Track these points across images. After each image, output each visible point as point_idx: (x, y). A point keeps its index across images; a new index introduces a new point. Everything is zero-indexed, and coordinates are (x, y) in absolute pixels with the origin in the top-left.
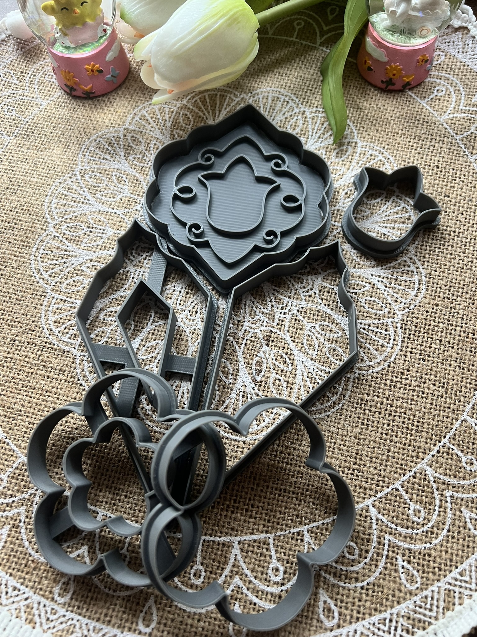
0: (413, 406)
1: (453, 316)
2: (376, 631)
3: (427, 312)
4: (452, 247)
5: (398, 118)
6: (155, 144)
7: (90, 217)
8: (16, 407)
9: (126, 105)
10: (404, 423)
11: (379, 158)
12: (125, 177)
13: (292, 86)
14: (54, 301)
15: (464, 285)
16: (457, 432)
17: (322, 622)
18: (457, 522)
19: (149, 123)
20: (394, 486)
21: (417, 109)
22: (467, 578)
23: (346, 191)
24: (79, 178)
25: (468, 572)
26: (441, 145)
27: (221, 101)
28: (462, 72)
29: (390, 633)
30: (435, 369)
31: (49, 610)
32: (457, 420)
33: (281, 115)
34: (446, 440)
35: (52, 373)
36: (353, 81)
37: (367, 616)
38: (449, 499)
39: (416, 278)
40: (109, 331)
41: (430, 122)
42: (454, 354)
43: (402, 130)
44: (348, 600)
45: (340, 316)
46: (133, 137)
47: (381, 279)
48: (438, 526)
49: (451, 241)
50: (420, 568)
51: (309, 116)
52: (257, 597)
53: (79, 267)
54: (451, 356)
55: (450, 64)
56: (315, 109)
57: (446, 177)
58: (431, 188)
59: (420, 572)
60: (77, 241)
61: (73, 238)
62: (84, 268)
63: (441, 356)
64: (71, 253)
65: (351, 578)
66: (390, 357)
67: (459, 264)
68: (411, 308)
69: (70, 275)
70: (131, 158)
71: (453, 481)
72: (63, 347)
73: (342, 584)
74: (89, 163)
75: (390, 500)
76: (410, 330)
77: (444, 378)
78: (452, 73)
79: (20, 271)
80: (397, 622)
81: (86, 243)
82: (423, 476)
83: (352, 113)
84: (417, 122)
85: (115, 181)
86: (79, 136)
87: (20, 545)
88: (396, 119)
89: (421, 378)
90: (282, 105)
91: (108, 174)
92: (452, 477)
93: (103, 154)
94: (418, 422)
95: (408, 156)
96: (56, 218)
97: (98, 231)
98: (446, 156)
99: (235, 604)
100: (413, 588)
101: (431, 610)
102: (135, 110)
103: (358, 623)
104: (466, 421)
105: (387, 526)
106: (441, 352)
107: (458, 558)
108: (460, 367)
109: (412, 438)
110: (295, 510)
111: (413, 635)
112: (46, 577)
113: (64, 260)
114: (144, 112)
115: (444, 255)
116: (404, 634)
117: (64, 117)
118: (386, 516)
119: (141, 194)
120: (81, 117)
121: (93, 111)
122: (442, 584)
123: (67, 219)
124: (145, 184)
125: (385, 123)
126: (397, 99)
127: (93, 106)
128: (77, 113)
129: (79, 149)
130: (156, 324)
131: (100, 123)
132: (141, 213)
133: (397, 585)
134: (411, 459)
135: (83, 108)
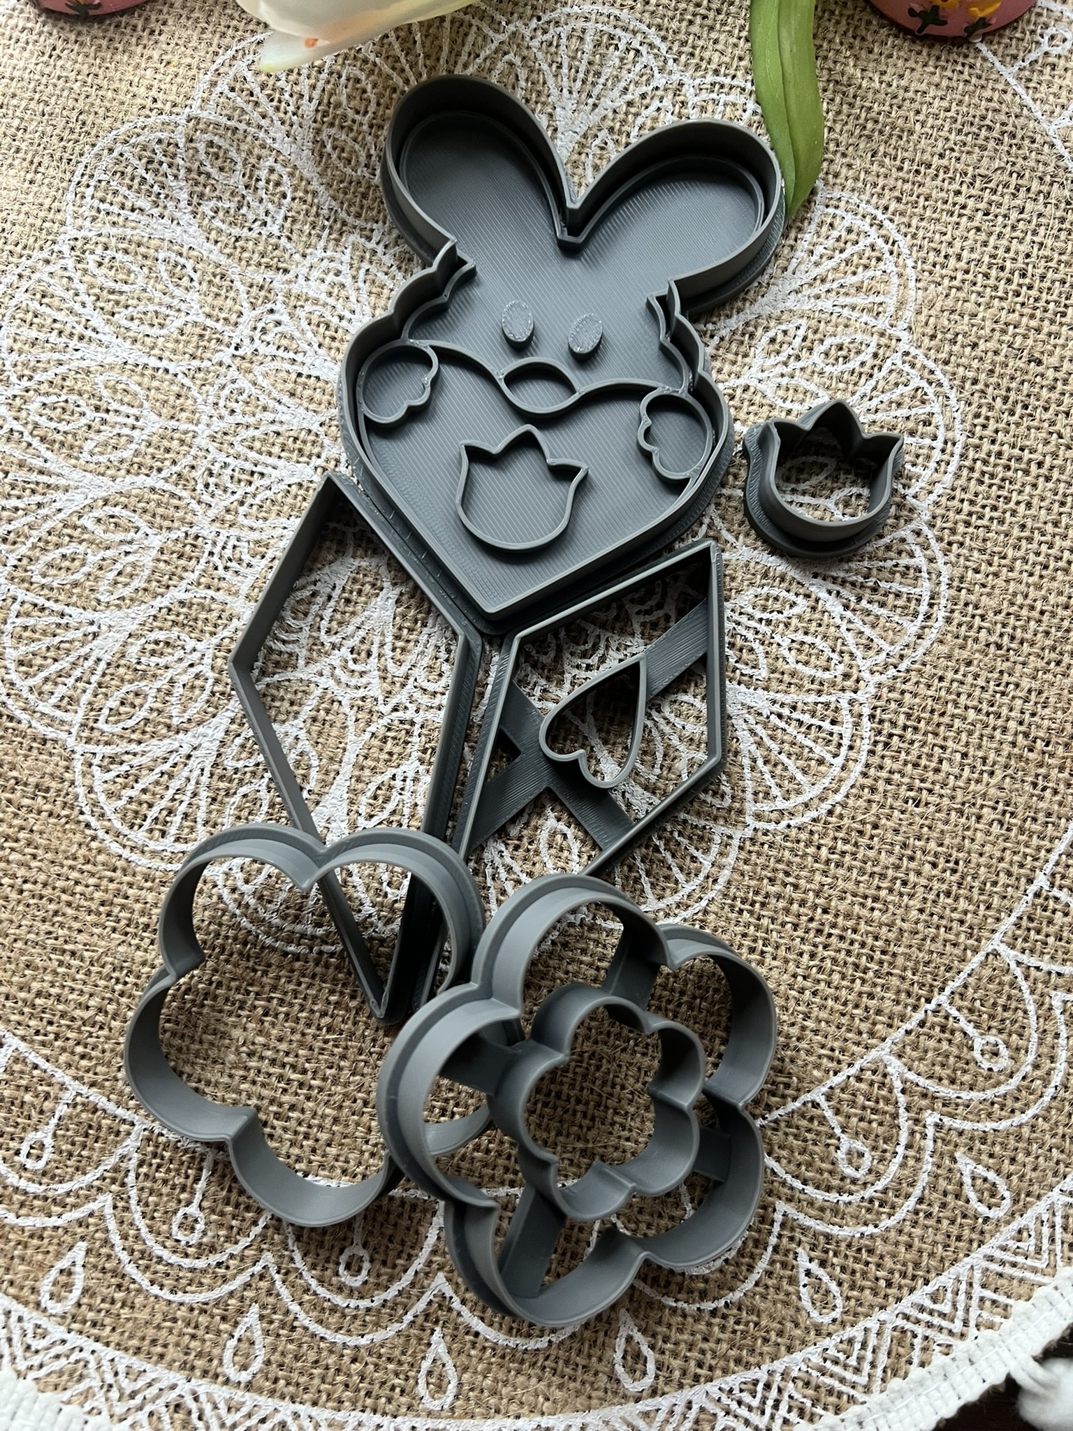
0: (876, 913)
2: (734, 1406)
3: (941, 679)
4: (1029, 505)
5: (936, 116)
6: (272, 170)
7: (100, 379)
9: (193, 44)
10: (849, 953)
11: (869, 241)
12: (190, 265)
14: (16, 606)
15: (1042, 613)
16: (971, 980)
17: (618, 1381)
18: (942, 1183)
19: (257, 104)
20: (808, 1097)
21: (988, 93)
22: (946, 1308)
23: (771, 334)
24: (70, 263)
25: (949, 1295)
26: (1040, 207)
27: (454, 41)
29: (763, 1413)
30: (940, 826)
31: (29, 1327)
32: (975, 951)
33: (616, 92)
34: (943, 999)
35: (18, 794)
37: (718, 1372)
38: (930, 1131)
39: (925, 588)
40: (153, 693)
41: (1019, 134)
42: (993, 791)
43: (941, 156)
44: (681, 1337)
46: (211, 144)
47: (834, 587)
48: (899, 1189)
49: (1028, 489)
50: (846, 1277)
51: (692, 100)
52: (482, 1319)
53: (75, 518)
54: (984, 796)
56: (710, 78)
57: (1041, 304)
58: (997, 334)
59: (846, 1285)
60: (69, 448)
61: (59, 437)
62: (88, 522)
63: (959, 793)
64: (53, 480)
65: (691, 1291)
66: (836, 791)
67: (1038, 554)
68: (903, 667)
70: (206, 208)
71: (946, 1091)
72: (41, 729)
73: (669, 1302)
74: (94, 219)
75: (797, 1128)
76: (894, 724)
77: (959, 850)
80: (780, 1390)
81: (92, 454)
82: (877, 1078)
84: (984, 133)
85: (165, 275)
86: (66, 134)
89: (904, 846)
90: (622, 59)
91: (145, 257)
92: (945, 1082)
93: (131, 195)
94: (884, 952)
95: (948, 238)
96: (14, 379)
97: (122, 420)
98: (1049, 242)
99: (433, 1331)
100: (826, 1320)
101: (857, 1370)
102: (219, 60)
103: (697, 1388)
104: (996, 954)
105: (784, 1183)
106: (960, 783)
107: (933, 1263)
108: (1001, 823)
109: (866, 988)
110: (579, 1139)
111: (811, 1420)
112: (23, 1259)
113: (38, 498)
114: (241, 66)
115: (1005, 527)
116: (793, 1417)
117: (26, 76)
118: (784, 1161)
119: (233, 318)
120: (72, 75)
121: (103, 60)
122: (890, 1316)
123: (41, 383)
124: (243, 289)
125: (896, 132)
126: (938, 58)
127: (104, 43)
128: (60, 63)
129: (68, 176)
130: (268, 680)
131: (121, 97)
132: (232, 372)
133: (792, 1312)
134: (857, 1038)
135: (76, 47)
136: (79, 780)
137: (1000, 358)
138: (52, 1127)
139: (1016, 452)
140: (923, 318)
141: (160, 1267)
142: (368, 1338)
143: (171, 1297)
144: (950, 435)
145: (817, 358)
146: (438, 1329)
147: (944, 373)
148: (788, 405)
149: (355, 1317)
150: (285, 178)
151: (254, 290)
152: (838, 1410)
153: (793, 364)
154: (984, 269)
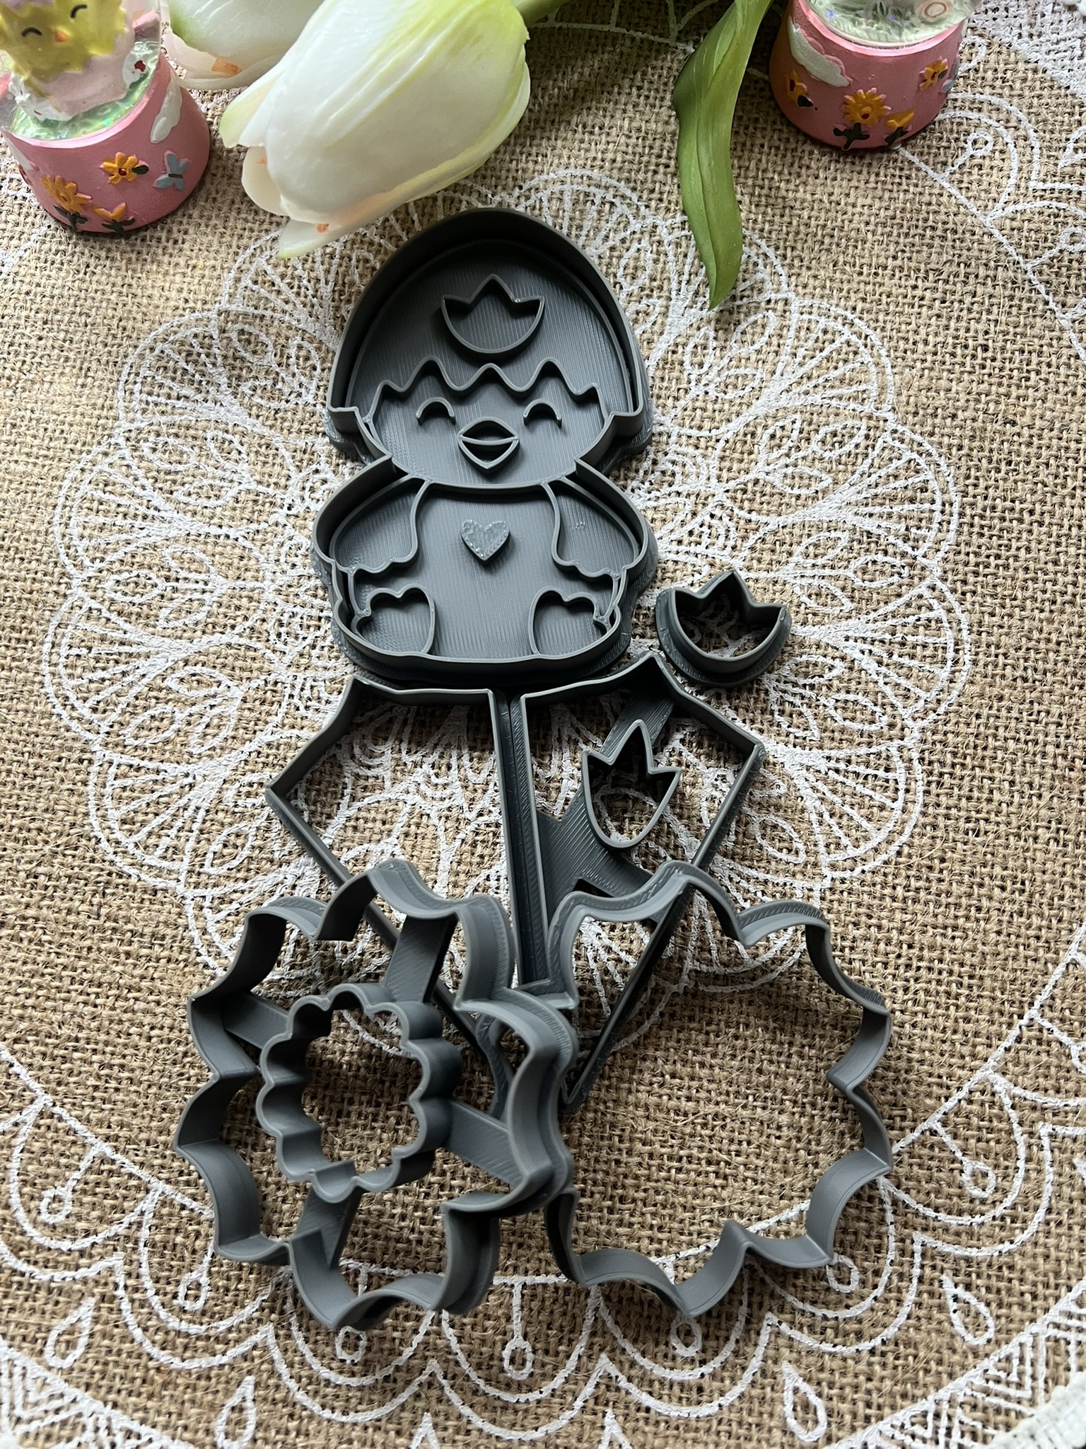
0: (958, 941)
1: (1037, 722)
2: (908, 1440)
3: (978, 716)
4: (1028, 550)
5: (884, 225)
6: (300, 347)
7: (167, 552)
8: (65, 1031)
9: (215, 246)
10: (939, 982)
11: (844, 338)
12: (236, 439)
13: (619, 159)
14: (113, 770)
15: (1058, 643)
16: (1057, 991)
17: (792, 1434)
18: (1066, 1191)
19: (279, 292)
20: (925, 1126)
21: (926, 198)
23: (770, 431)
24: (127, 452)
26: (990, 290)
28: (1032, 89)
29: (937, 1442)
30: (1002, 851)
32: (1056, 964)
33: (599, 240)
34: (1033, 1013)
35: (136, 945)
36: (769, 133)
37: (887, 1410)
38: (1046, 1142)
39: (948, 637)
40: (253, 831)
41: (960, 229)
43: (895, 258)
44: (844, 1381)
45: (781, 745)
46: (242, 332)
47: (867, 647)
48: (1027, 1202)
49: (1025, 535)
50: (991, 1296)
51: (666, 240)
52: (651, 1393)
53: (159, 681)
54: (1037, 817)
55: (1002, 67)
56: (679, 218)
57: (1006, 372)
58: (972, 404)
59: (994, 1305)
60: (145, 617)
61: (136, 609)
62: (171, 682)
63: (1013, 818)
64: (134, 649)
65: (846, 1334)
66: (901, 833)
67: (1044, 592)
68: (941, 710)
69: (141, 703)
70: (245, 388)
71: (1053, 1101)
72: (150, 881)
73: (827, 1347)
74: (144, 411)
75: (920, 1157)
76: (943, 764)
77: (1023, 871)
78: (1007, 91)
79: (21, 706)
80: (950, 1418)
81: (168, 621)
82: (987, 1098)
83: (772, 222)
84: (929, 233)
85: (215, 452)
86: (109, 340)
87: (123, 1339)
88: (880, 230)
89: (972, 874)
90: (599, 212)
91: (195, 438)
92: (1051, 1092)
93: (176, 386)
94: (971, 977)
95: (913, 326)
96: (87, 562)
97: (192, 586)
98: (1003, 318)
99: (605, 1414)
100: (981, 1341)
101: (1020, 1386)
102: (240, 259)
103: (869, 1429)
104: (1076, 964)
105: (917, 1214)
106: (1012, 809)
107: (1072, 1269)
108: (1057, 841)
109: (961, 1014)
110: (715, 1198)
111: (985, 1442)
112: (193, 1401)
113: (122, 667)
114: (261, 262)
115: (1011, 572)
116: (967, 1441)
117: (66, 293)
118: (913, 1192)
119: (283, 482)
120: (108, 288)
121: (134, 271)
122: (1041, 1328)
123: (112, 563)
124: (287, 454)
125: (852, 243)
126: (877, 175)
127: (134, 256)
128: (95, 278)
129: (115, 377)
130: (358, 804)
131: (156, 302)
132: (289, 531)
133: (947, 1339)
134: (960, 1062)
135: (108, 263)
136: (192, 923)
137: (979, 424)
138: (206, 1265)
139: (1008, 504)
140: (903, 398)
141: (329, 1390)
142: (542, 1429)
143: (344, 1419)
144: (946, 497)
145: (815, 446)
146: (609, 1410)
147: (931, 443)
148: (796, 491)
149: (526, 1411)
150: (313, 353)
151: (299, 455)
152: (1008, 1427)
153: (794, 455)
154: (950, 349)
